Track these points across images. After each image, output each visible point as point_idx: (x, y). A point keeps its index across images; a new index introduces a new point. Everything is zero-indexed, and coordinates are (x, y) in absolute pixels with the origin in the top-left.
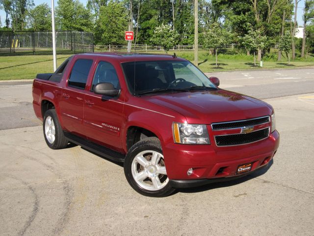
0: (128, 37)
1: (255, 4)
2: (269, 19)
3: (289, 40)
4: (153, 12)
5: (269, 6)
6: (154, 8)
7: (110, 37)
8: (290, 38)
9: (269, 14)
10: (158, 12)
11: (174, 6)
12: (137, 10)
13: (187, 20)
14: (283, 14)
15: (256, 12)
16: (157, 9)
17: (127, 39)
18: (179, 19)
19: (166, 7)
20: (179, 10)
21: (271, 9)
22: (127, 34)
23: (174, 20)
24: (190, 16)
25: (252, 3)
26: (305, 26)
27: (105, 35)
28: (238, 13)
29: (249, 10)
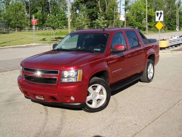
0: (34, 23)
1: (99, 2)
2: (107, 11)
3: (119, 22)
4: (38, 8)
5: (106, 3)
6: (39, 6)
7: (16, 23)
8: (120, 21)
9: (107, 8)
10: (41, 8)
11: (51, 5)
12: (29, 7)
13: (58, 12)
14: (114, 8)
15: (100, 7)
16: (40, 6)
17: (33, 23)
18: (54, 12)
19: (45, 5)
20: (53, 7)
21: (107, 5)
22: (33, 21)
23: (51, 12)
24: (60, 10)
25: (97, 2)
26: (125, 14)
27: (12, 22)
28: (90, 8)
29: (95, 6)
